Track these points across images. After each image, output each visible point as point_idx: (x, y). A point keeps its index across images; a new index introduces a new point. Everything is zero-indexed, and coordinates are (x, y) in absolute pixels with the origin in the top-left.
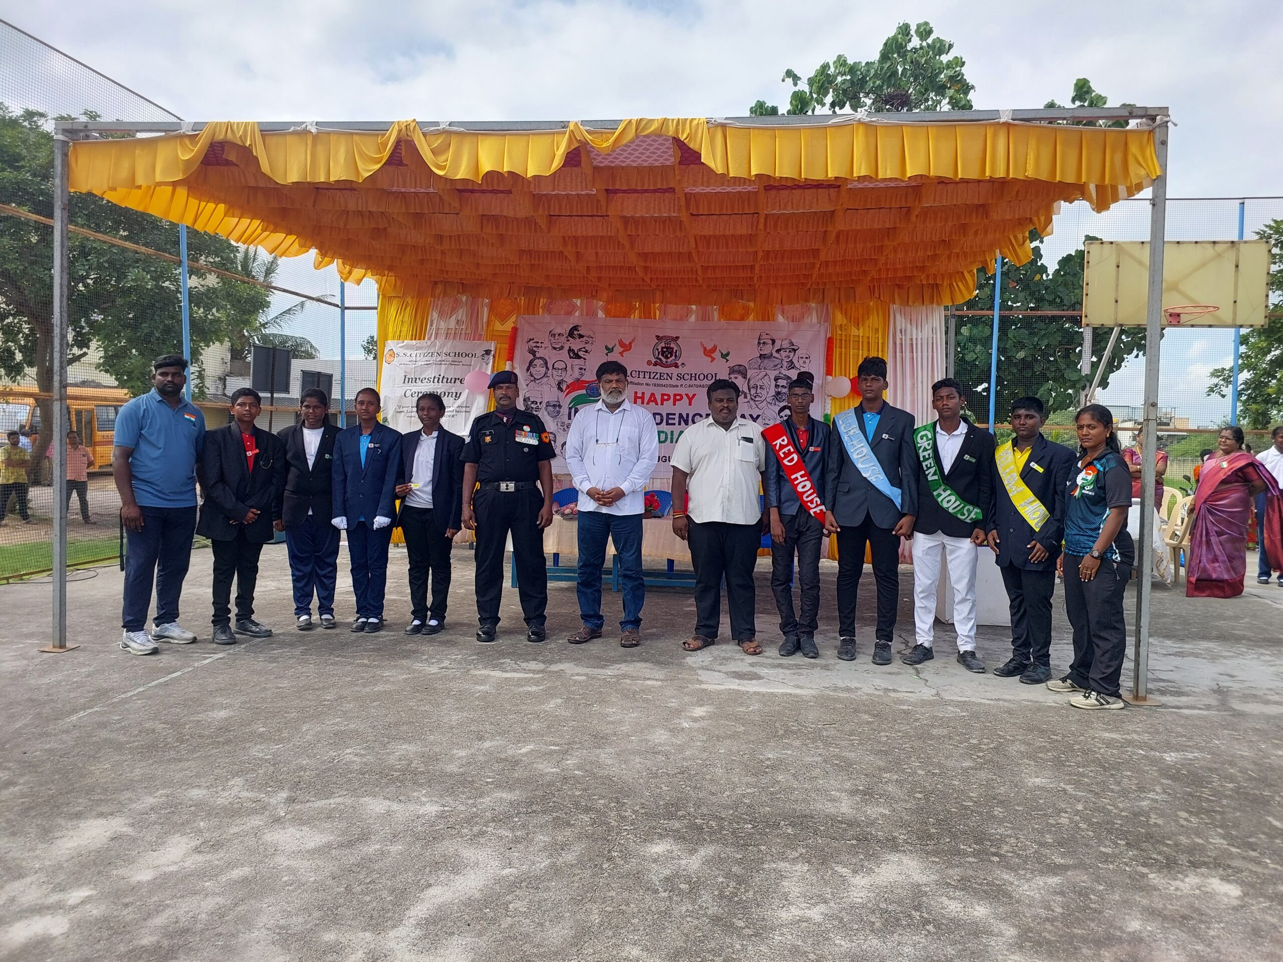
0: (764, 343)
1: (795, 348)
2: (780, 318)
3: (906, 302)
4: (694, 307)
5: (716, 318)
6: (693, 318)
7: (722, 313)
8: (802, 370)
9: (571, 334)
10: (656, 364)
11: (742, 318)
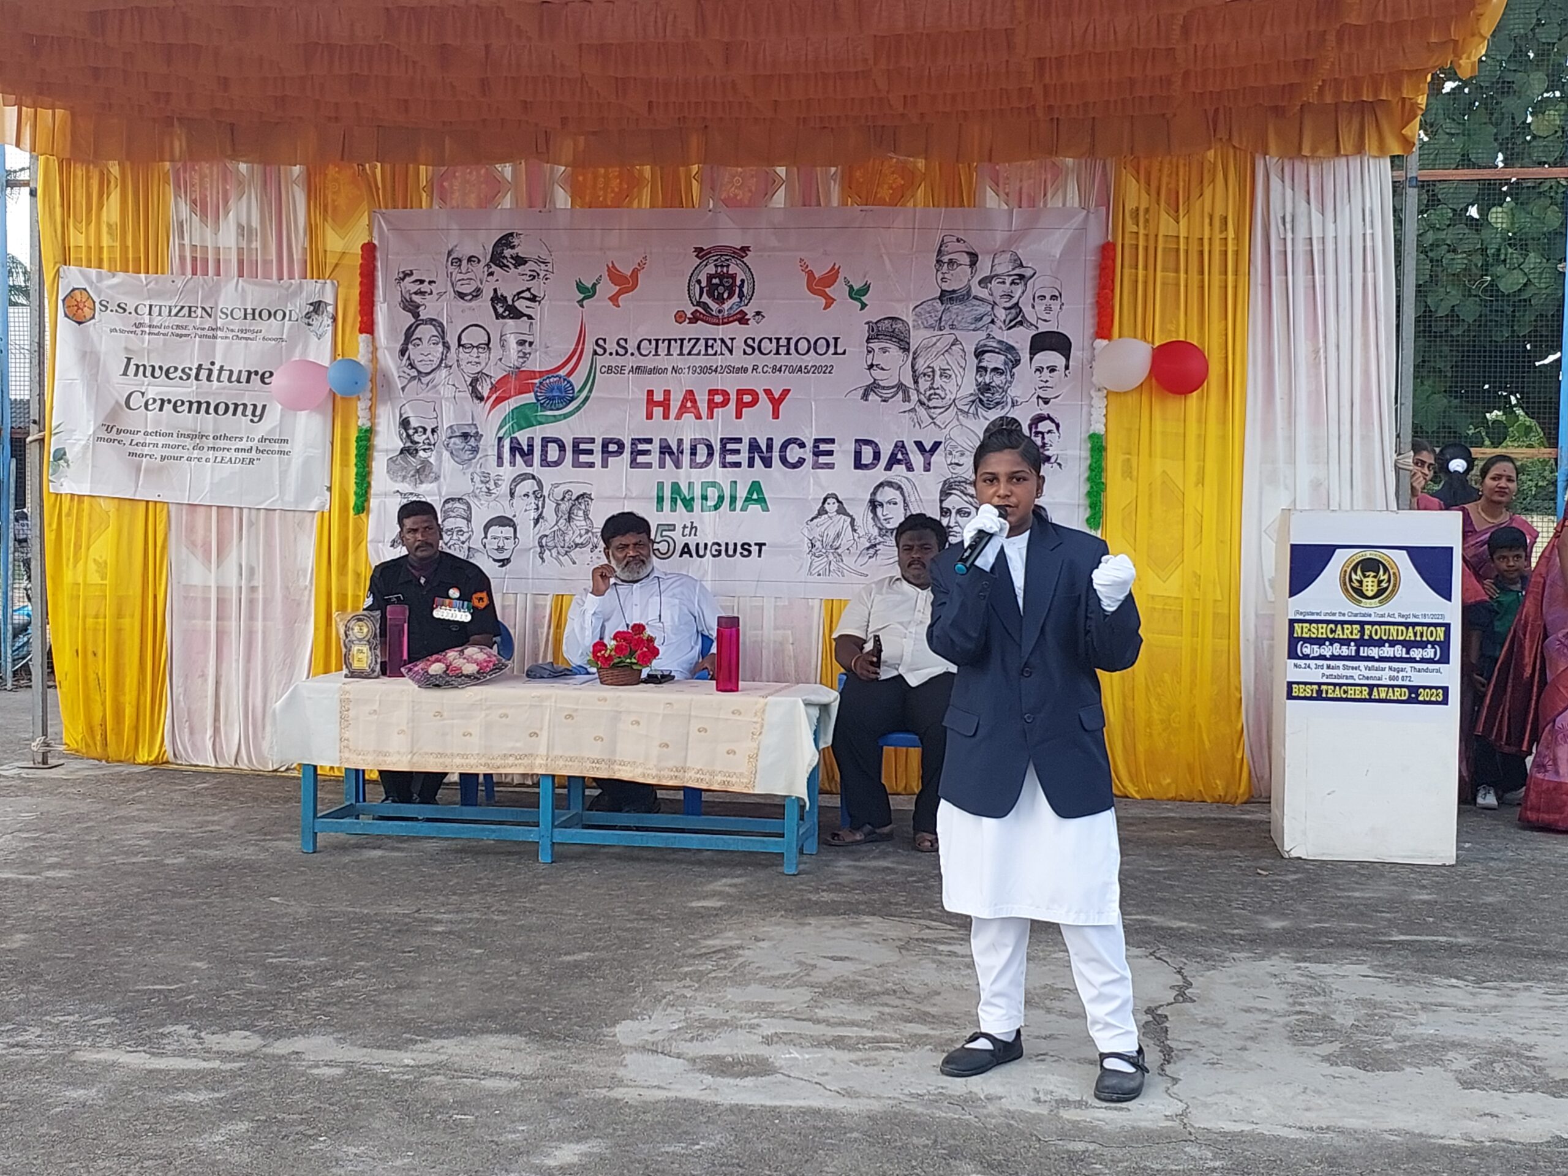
0: (951, 262)
1: (1028, 273)
2: (991, 200)
3: (1294, 152)
4: (781, 171)
5: (835, 202)
6: (779, 198)
7: (849, 185)
8: (1043, 328)
9: (496, 259)
10: (694, 320)
11: (899, 198)
